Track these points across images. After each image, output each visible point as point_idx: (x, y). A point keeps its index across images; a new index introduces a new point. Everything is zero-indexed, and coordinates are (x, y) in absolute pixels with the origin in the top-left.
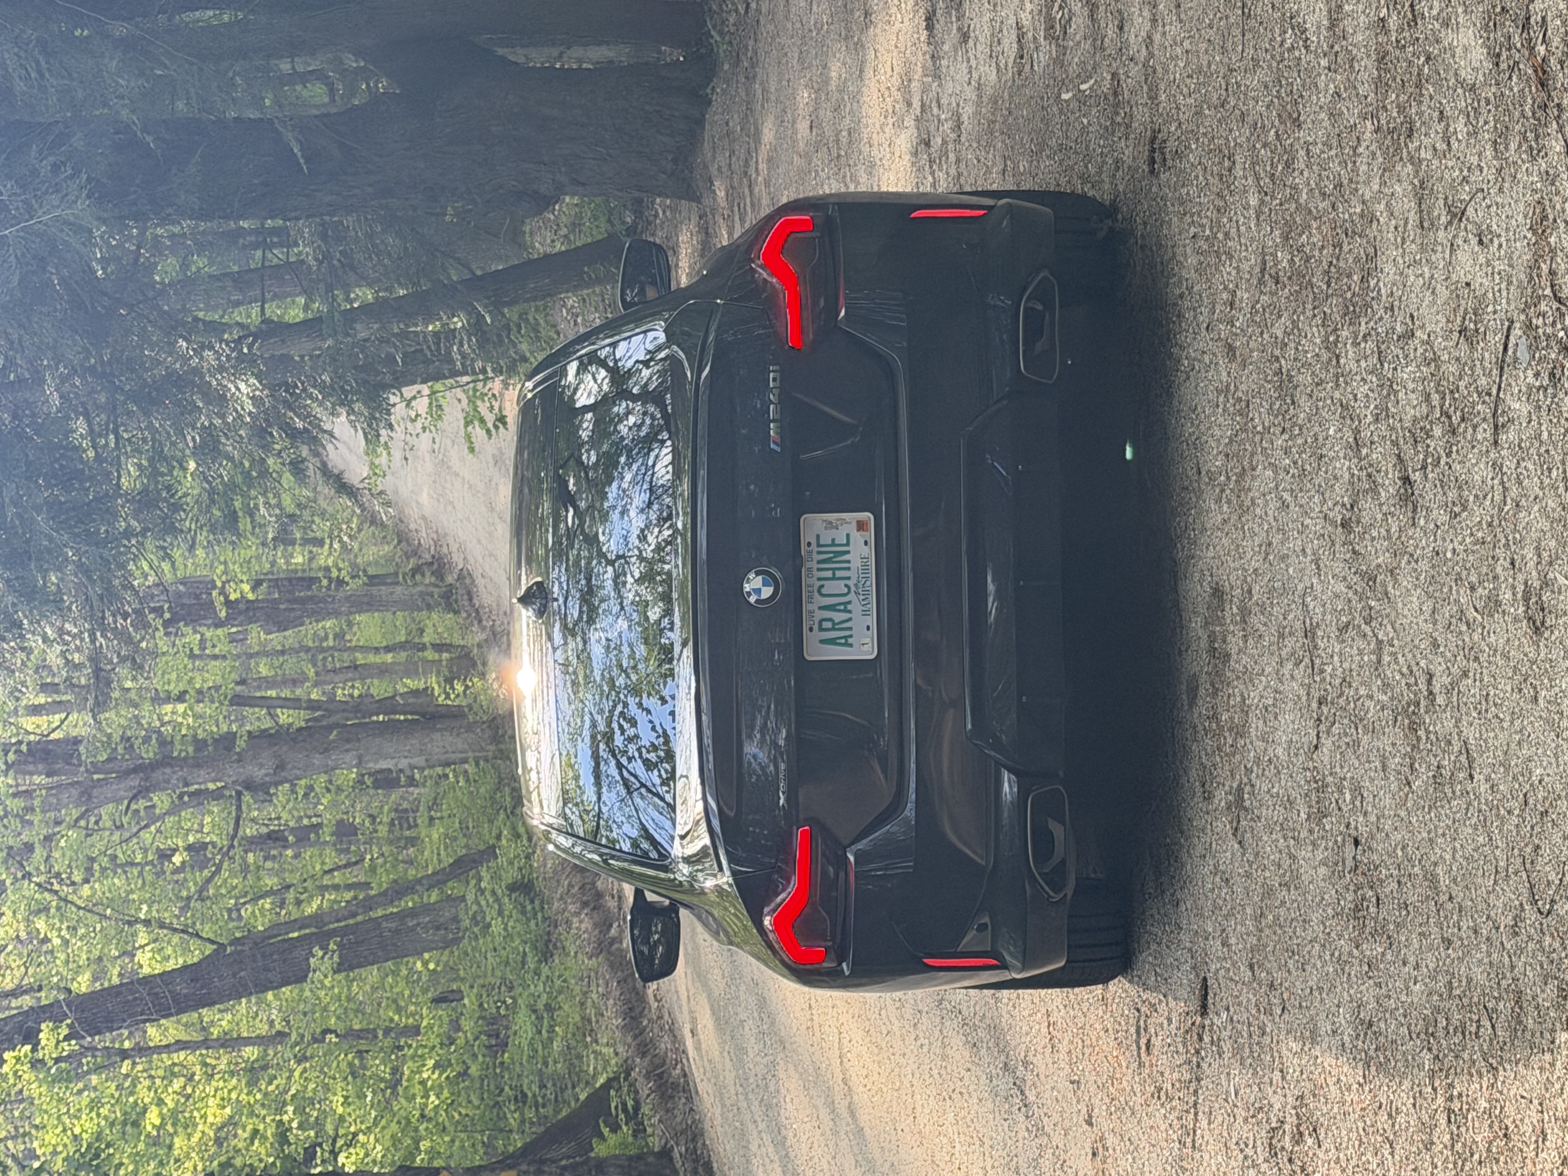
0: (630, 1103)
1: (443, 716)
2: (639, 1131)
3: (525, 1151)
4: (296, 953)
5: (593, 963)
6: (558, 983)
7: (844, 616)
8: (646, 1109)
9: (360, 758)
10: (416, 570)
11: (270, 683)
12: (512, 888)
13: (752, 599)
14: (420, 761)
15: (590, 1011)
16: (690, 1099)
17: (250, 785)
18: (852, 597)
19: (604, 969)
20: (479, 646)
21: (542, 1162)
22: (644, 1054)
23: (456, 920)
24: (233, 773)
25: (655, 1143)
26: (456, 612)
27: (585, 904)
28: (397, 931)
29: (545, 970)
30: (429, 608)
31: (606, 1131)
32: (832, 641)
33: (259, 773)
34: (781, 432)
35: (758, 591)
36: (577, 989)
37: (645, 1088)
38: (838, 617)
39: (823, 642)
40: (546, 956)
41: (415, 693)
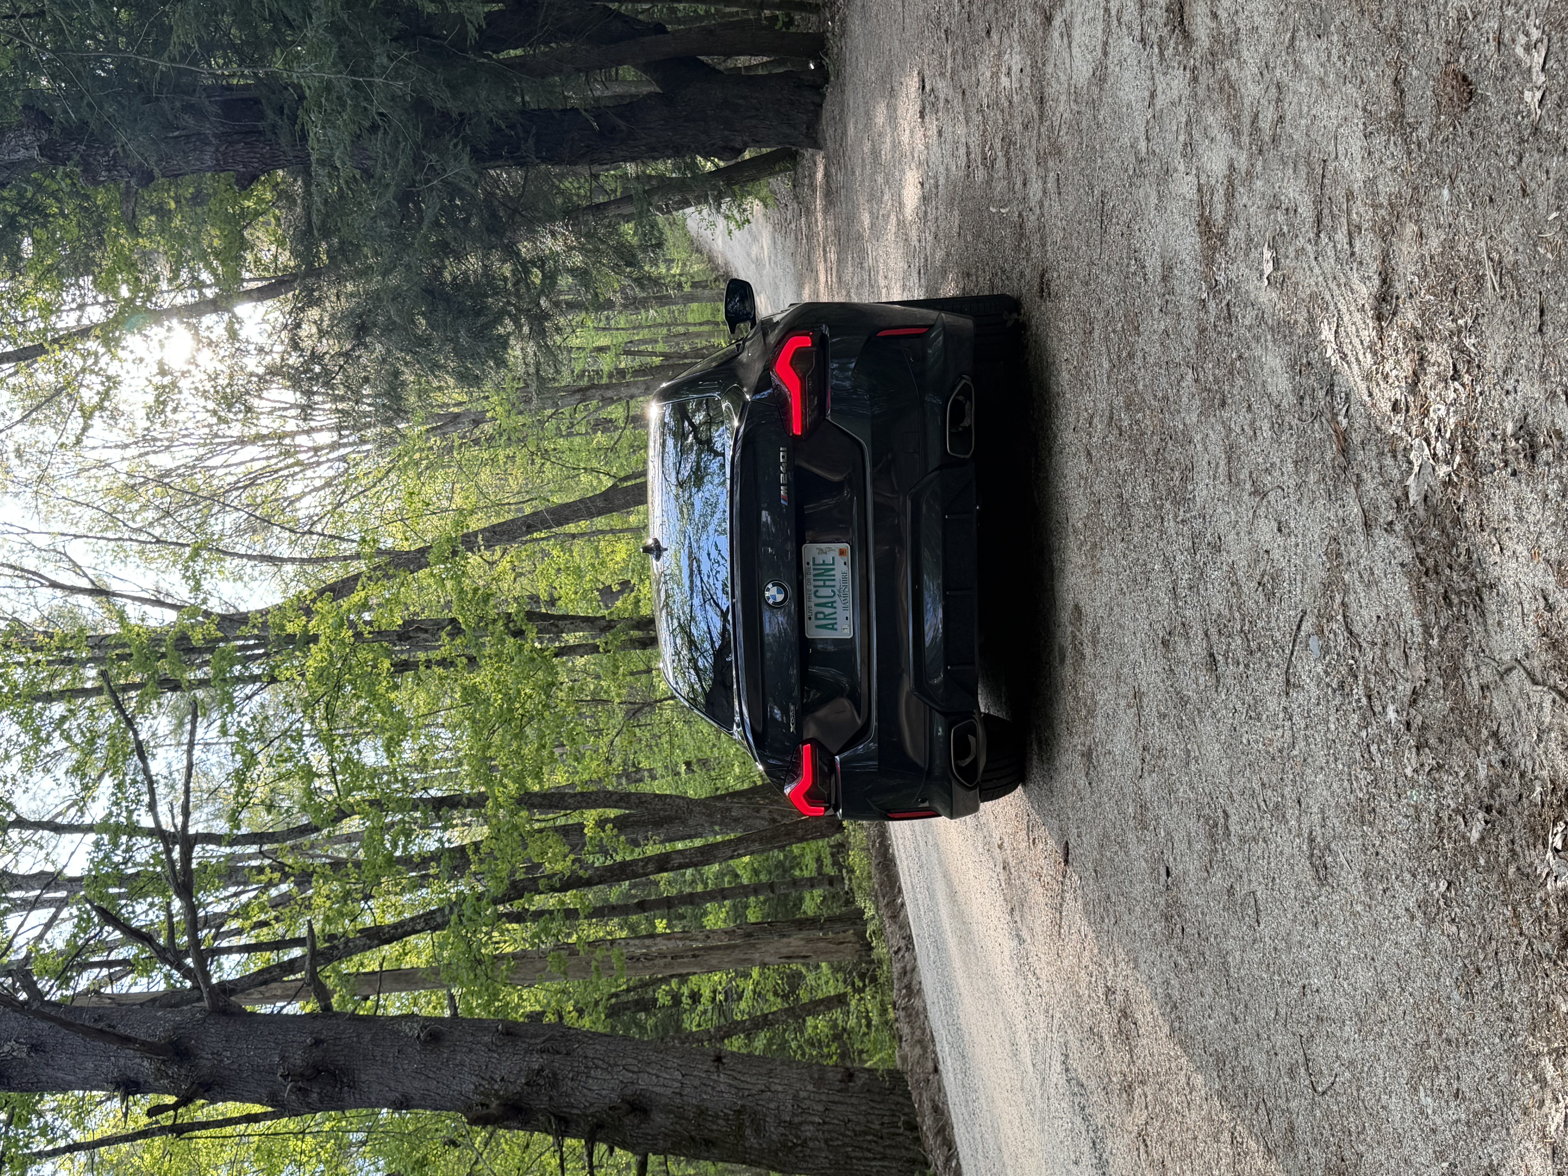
7: (831, 610)
10: (716, 280)
11: (644, 342)
13: (771, 601)
17: (633, 397)
18: (836, 598)
24: (624, 392)
32: (824, 627)
34: (788, 492)
35: (774, 597)
38: (828, 611)
39: (818, 627)
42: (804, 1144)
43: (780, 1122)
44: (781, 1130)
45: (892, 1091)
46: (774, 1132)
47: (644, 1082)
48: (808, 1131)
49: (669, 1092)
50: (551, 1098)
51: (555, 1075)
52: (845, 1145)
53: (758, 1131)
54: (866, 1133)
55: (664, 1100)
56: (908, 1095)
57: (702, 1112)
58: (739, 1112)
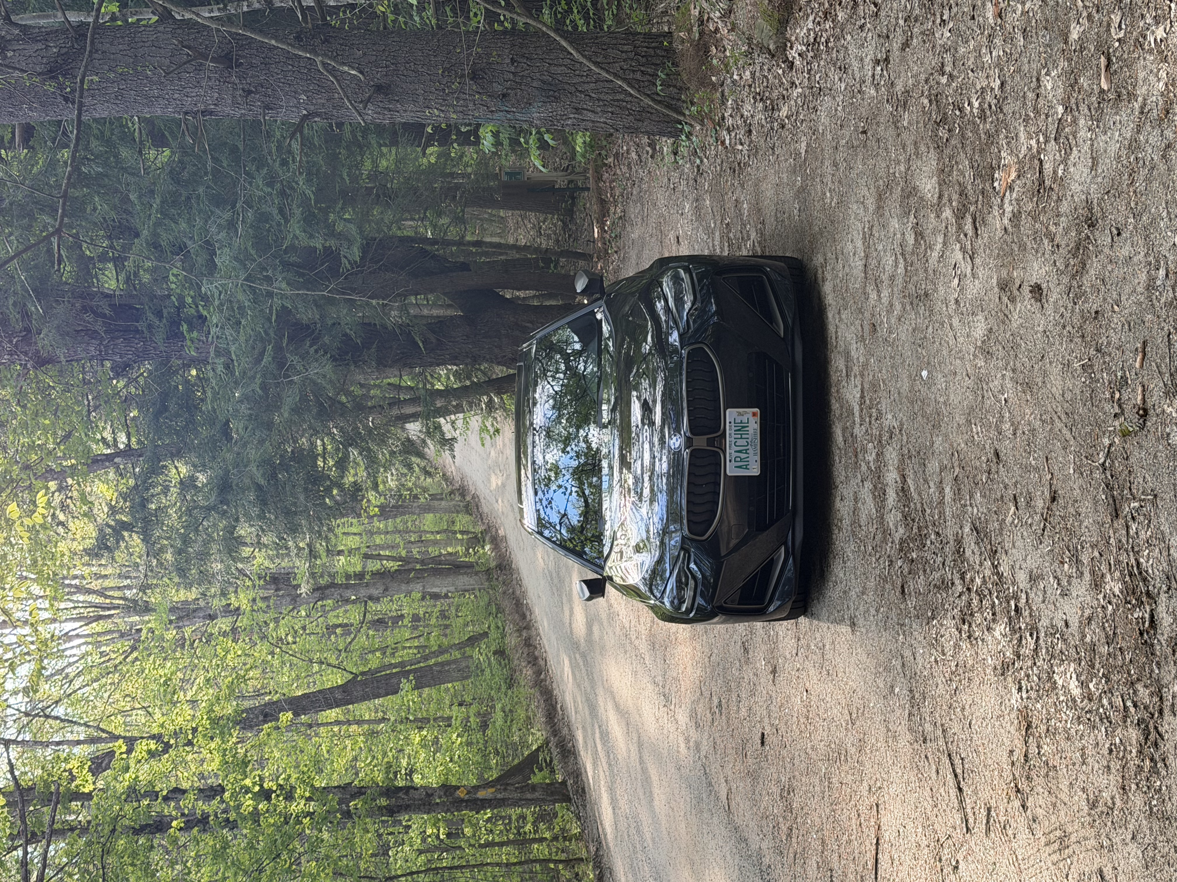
0: (548, 759)
1: (463, 567)
2: (553, 771)
3: (498, 780)
4: (392, 681)
5: (532, 691)
6: (516, 699)
8: (555, 762)
9: (424, 587)
10: (452, 493)
11: (382, 547)
12: (495, 653)
14: (452, 589)
15: (530, 714)
16: (576, 758)
17: (371, 598)
19: (538, 694)
20: (482, 533)
21: (508, 784)
22: (555, 736)
23: (468, 667)
24: (363, 592)
25: (559, 778)
26: (471, 515)
27: (529, 662)
28: (440, 672)
29: (510, 692)
30: (458, 512)
31: (536, 771)
33: (375, 592)
36: (524, 703)
37: (555, 752)
40: (510, 687)
41: (450, 554)
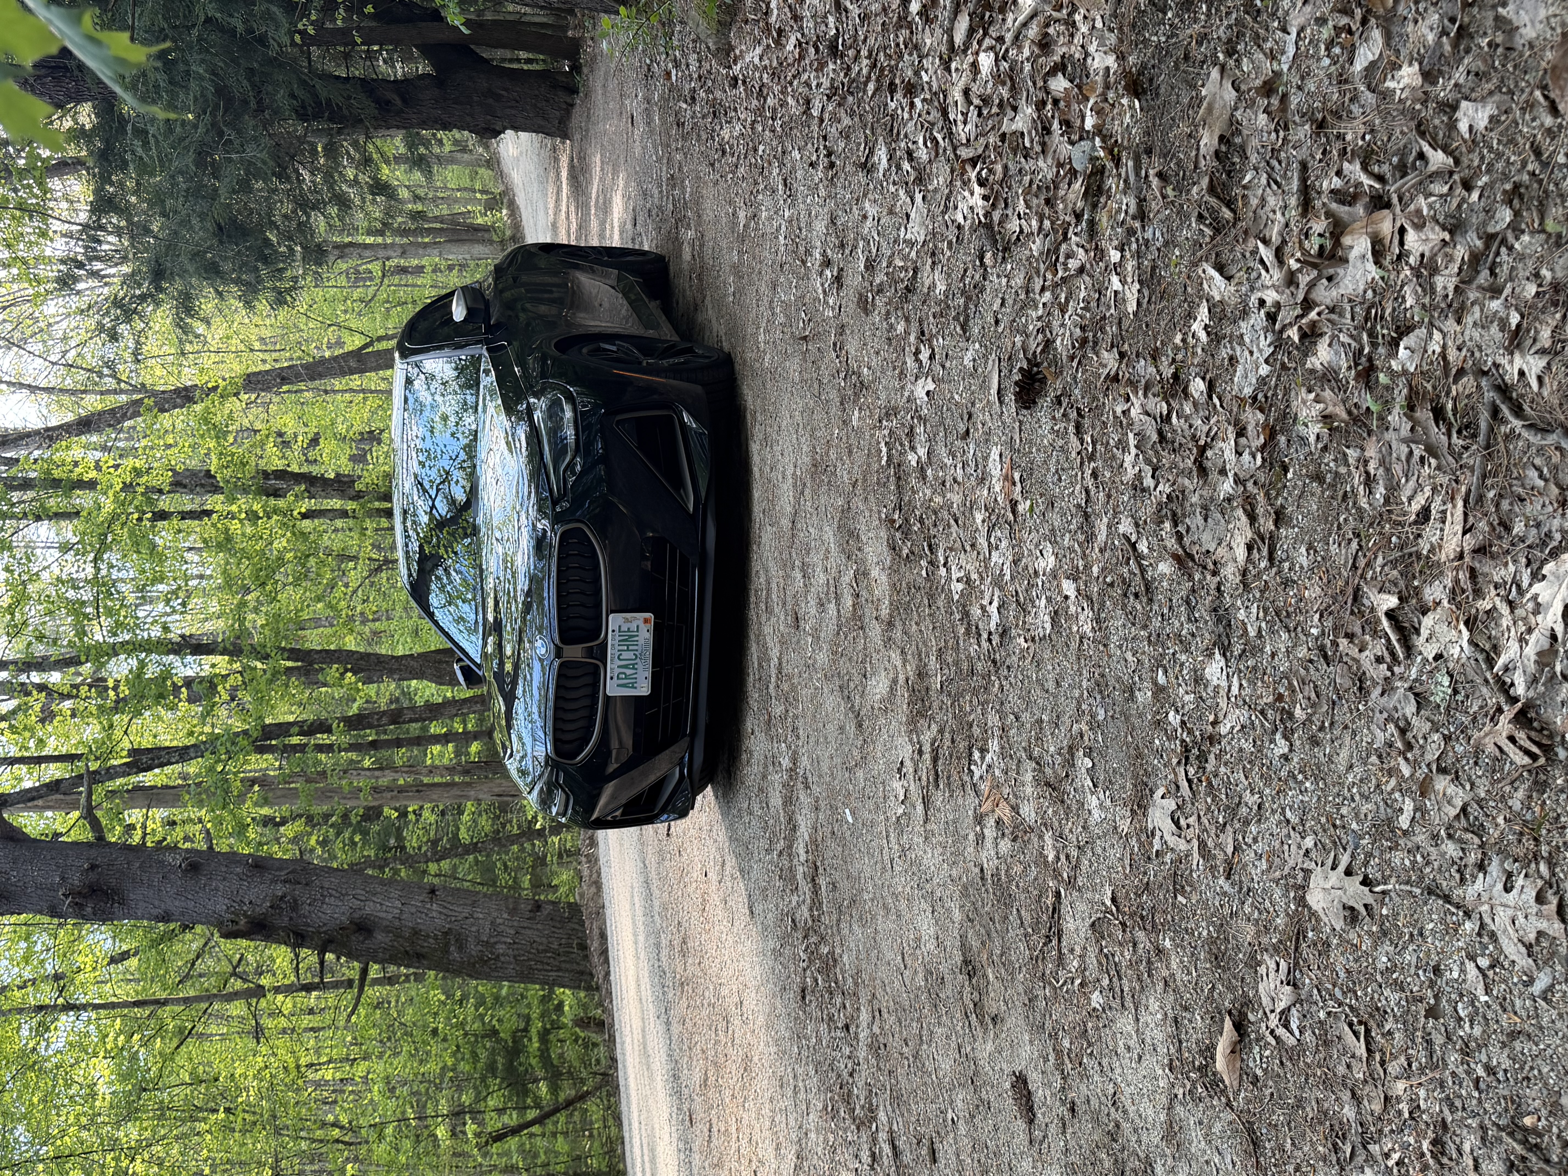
42: (497, 958)
43: (479, 942)
44: (480, 948)
45: (570, 919)
46: (473, 949)
47: (369, 908)
48: (501, 949)
49: (390, 916)
50: (291, 919)
51: (295, 901)
52: (529, 960)
53: (461, 948)
54: (546, 951)
55: (385, 923)
56: (582, 923)
57: (416, 932)
58: (446, 934)
